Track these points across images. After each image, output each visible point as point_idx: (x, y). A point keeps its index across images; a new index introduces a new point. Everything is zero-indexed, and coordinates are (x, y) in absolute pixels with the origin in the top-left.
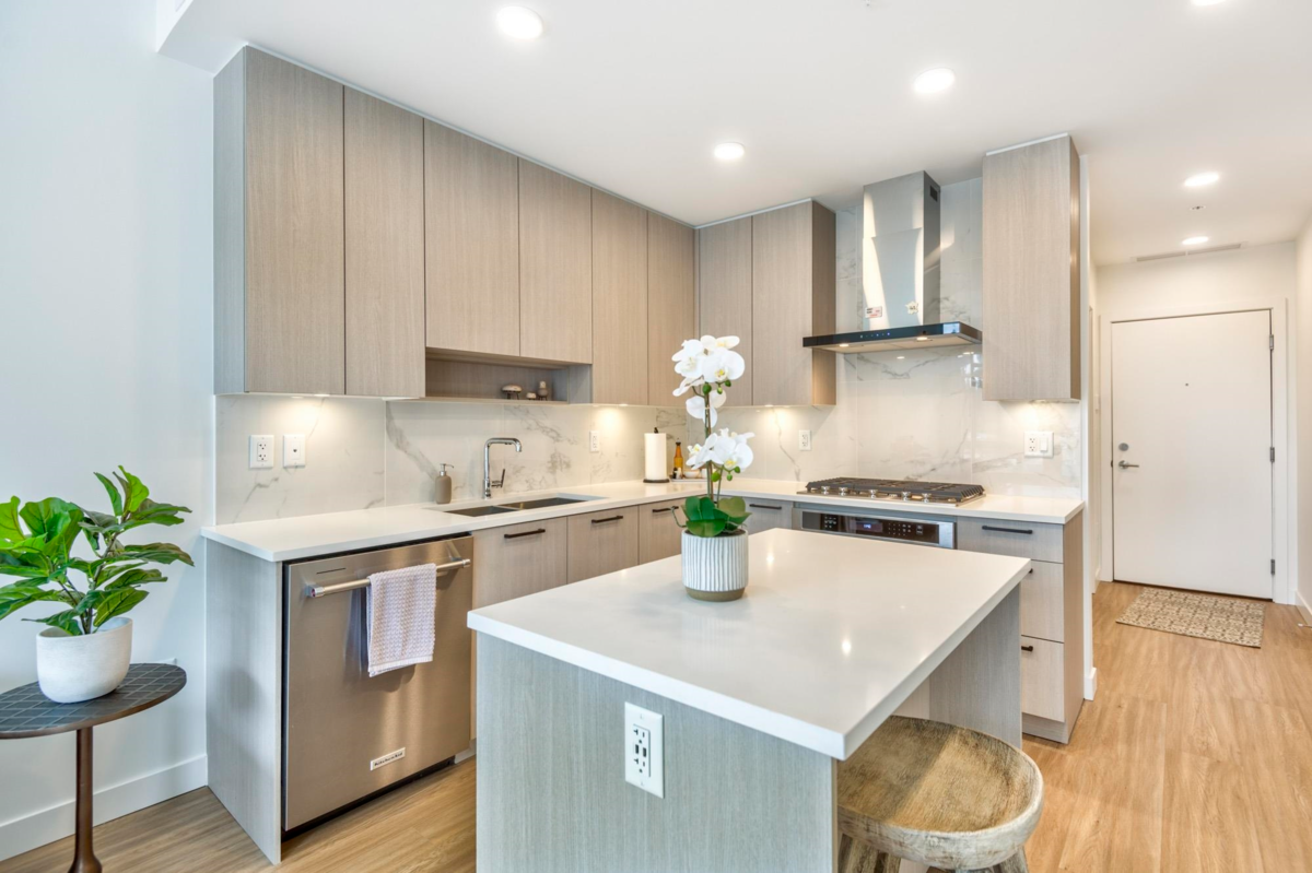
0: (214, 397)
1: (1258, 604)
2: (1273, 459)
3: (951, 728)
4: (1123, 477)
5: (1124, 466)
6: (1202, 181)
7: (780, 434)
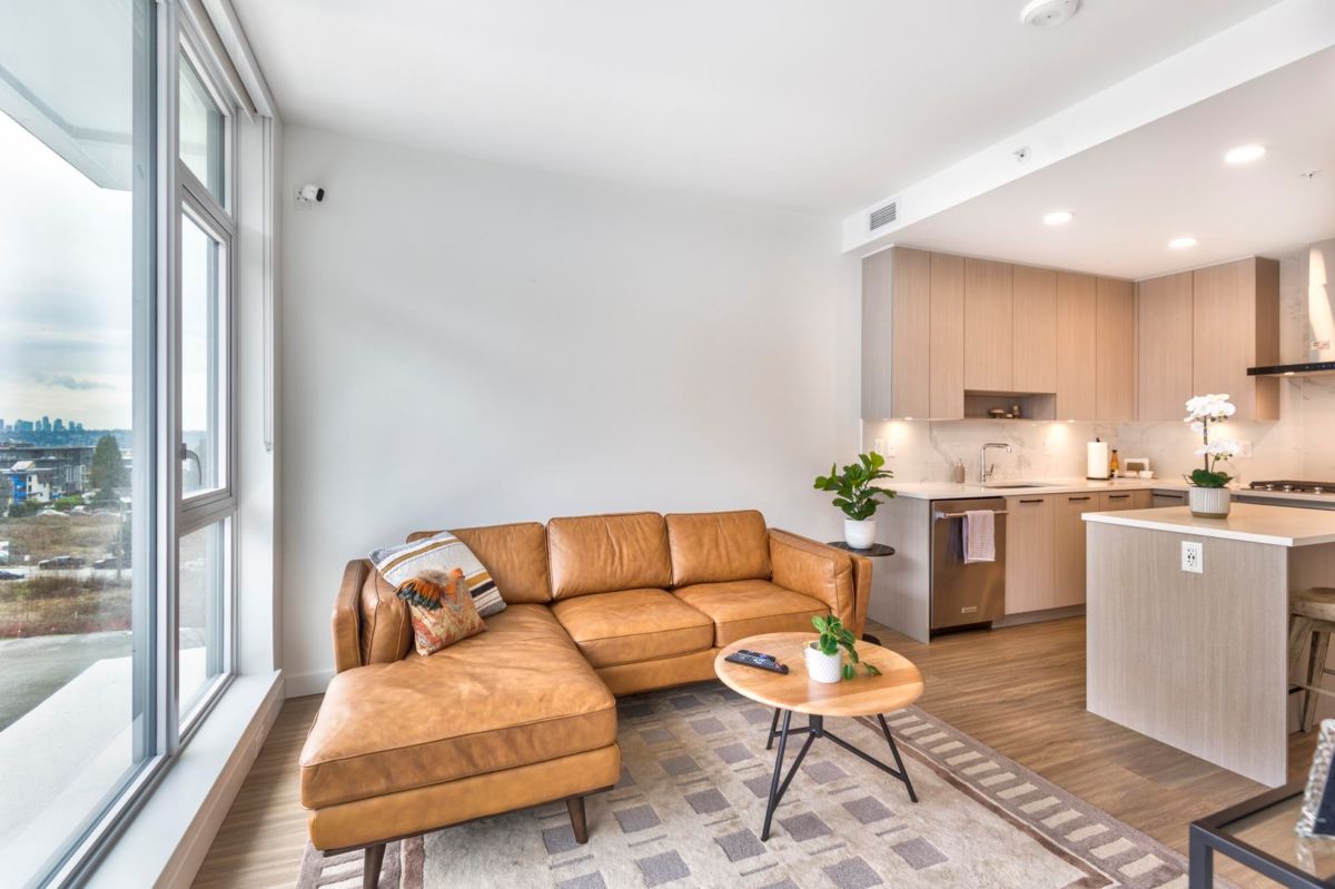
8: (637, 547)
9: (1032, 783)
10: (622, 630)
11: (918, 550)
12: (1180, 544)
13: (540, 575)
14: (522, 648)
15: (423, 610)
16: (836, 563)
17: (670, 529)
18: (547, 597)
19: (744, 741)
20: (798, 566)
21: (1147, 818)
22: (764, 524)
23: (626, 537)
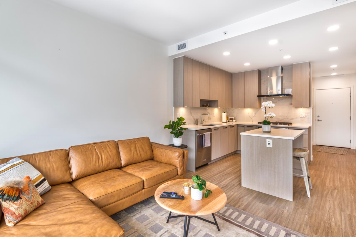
0: (174, 107)
1: (347, 149)
2: (351, 119)
3: (296, 149)
4: (318, 123)
5: (318, 120)
6: (334, 66)
7: (249, 113)
8: (108, 154)
9: (244, 214)
10: (110, 190)
11: (192, 145)
12: (266, 140)
13: (67, 171)
14: (68, 210)
15: (10, 203)
16: (179, 153)
17: (119, 146)
18: (70, 180)
19: (157, 222)
20: (165, 155)
21: (273, 218)
22: (150, 141)
23: (103, 151)
